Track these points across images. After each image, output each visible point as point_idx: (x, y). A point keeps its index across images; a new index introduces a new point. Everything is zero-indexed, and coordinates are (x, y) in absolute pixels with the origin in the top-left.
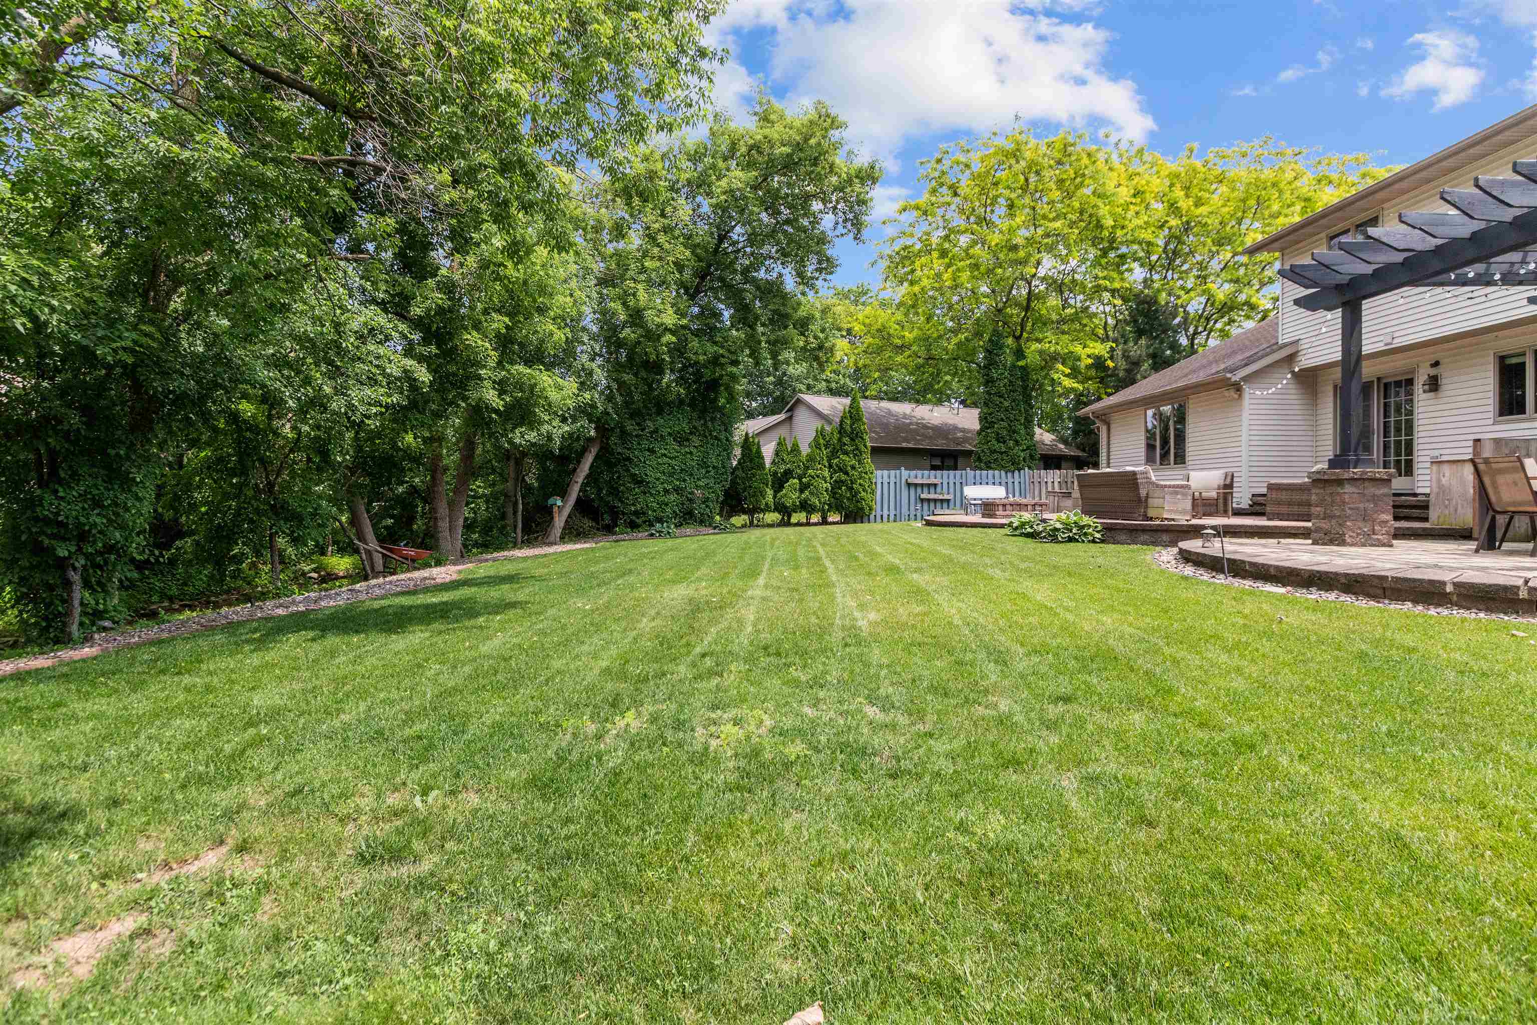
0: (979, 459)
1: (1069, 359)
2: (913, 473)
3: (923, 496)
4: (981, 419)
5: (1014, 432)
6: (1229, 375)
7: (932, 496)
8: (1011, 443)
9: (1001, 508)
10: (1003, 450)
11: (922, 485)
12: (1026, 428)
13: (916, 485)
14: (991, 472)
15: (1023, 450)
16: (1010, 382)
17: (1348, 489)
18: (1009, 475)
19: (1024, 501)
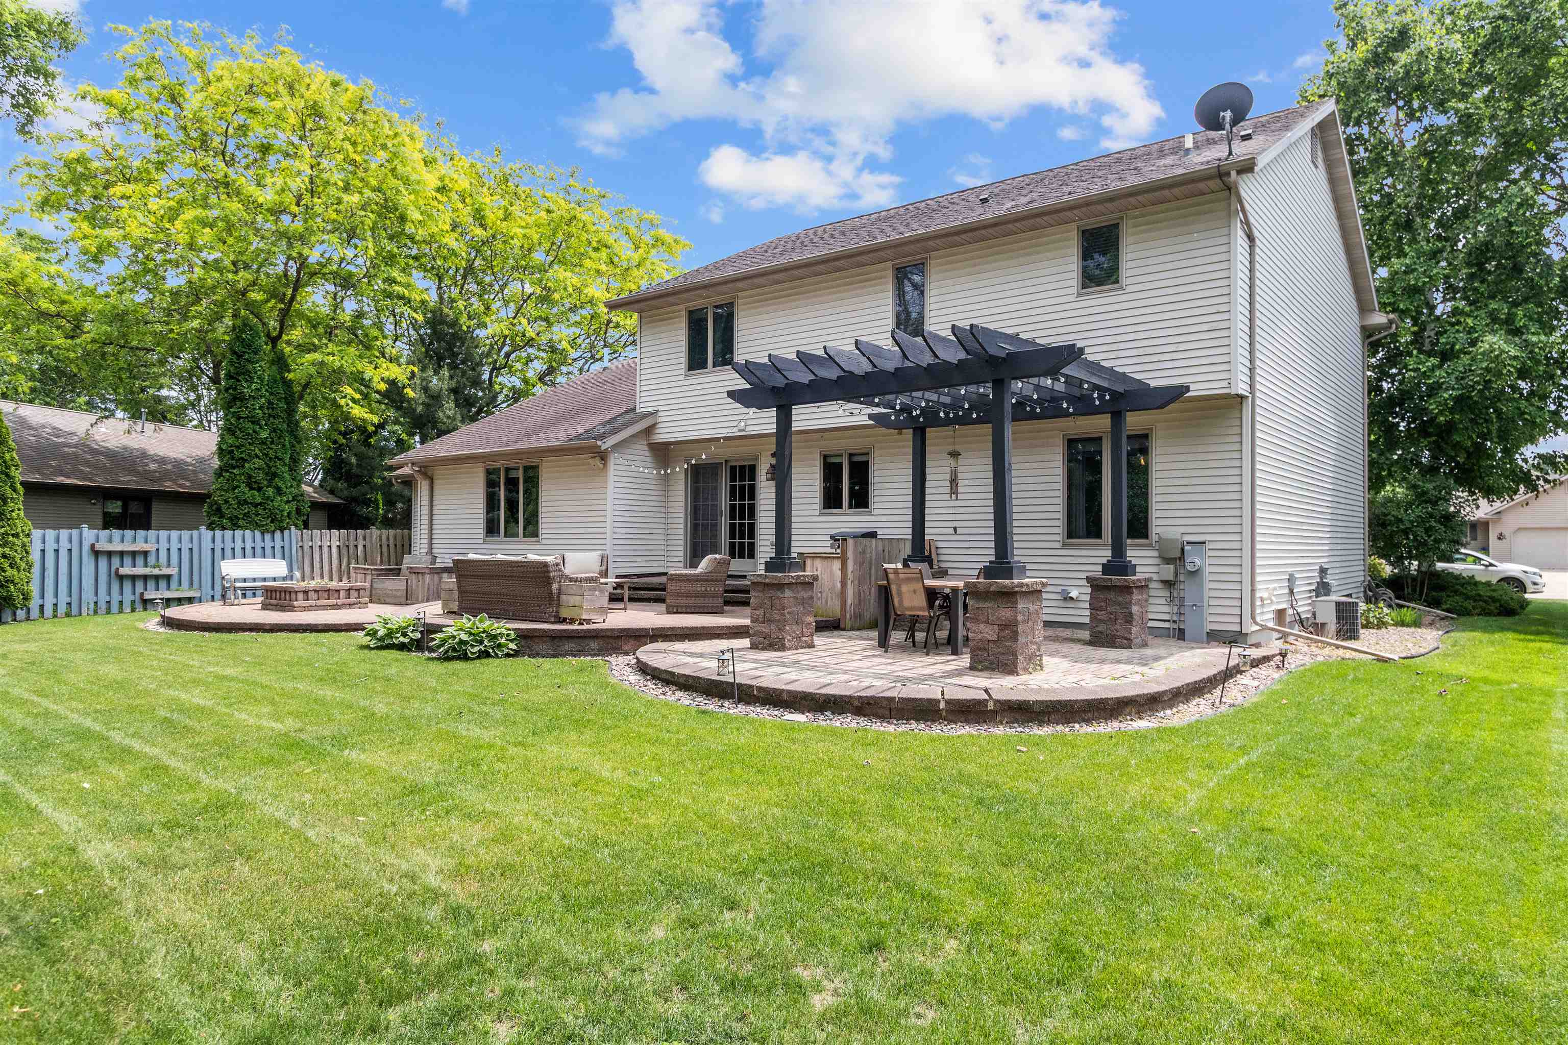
0: (219, 512)
1: (360, 380)
2: (104, 534)
3: (124, 571)
4: (221, 452)
5: (275, 475)
6: (599, 443)
7: (140, 570)
8: (270, 491)
9: (300, 596)
10: (259, 500)
11: (122, 554)
12: (291, 470)
13: (110, 554)
14: (239, 533)
15: (288, 502)
16: (270, 403)
17: (788, 593)
18: (268, 537)
19: (334, 584)
